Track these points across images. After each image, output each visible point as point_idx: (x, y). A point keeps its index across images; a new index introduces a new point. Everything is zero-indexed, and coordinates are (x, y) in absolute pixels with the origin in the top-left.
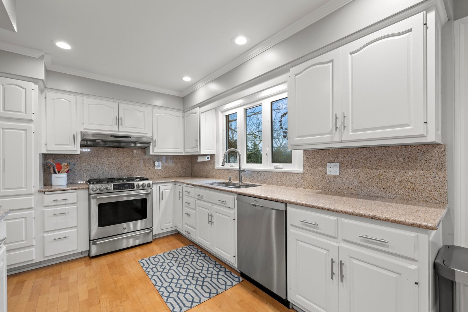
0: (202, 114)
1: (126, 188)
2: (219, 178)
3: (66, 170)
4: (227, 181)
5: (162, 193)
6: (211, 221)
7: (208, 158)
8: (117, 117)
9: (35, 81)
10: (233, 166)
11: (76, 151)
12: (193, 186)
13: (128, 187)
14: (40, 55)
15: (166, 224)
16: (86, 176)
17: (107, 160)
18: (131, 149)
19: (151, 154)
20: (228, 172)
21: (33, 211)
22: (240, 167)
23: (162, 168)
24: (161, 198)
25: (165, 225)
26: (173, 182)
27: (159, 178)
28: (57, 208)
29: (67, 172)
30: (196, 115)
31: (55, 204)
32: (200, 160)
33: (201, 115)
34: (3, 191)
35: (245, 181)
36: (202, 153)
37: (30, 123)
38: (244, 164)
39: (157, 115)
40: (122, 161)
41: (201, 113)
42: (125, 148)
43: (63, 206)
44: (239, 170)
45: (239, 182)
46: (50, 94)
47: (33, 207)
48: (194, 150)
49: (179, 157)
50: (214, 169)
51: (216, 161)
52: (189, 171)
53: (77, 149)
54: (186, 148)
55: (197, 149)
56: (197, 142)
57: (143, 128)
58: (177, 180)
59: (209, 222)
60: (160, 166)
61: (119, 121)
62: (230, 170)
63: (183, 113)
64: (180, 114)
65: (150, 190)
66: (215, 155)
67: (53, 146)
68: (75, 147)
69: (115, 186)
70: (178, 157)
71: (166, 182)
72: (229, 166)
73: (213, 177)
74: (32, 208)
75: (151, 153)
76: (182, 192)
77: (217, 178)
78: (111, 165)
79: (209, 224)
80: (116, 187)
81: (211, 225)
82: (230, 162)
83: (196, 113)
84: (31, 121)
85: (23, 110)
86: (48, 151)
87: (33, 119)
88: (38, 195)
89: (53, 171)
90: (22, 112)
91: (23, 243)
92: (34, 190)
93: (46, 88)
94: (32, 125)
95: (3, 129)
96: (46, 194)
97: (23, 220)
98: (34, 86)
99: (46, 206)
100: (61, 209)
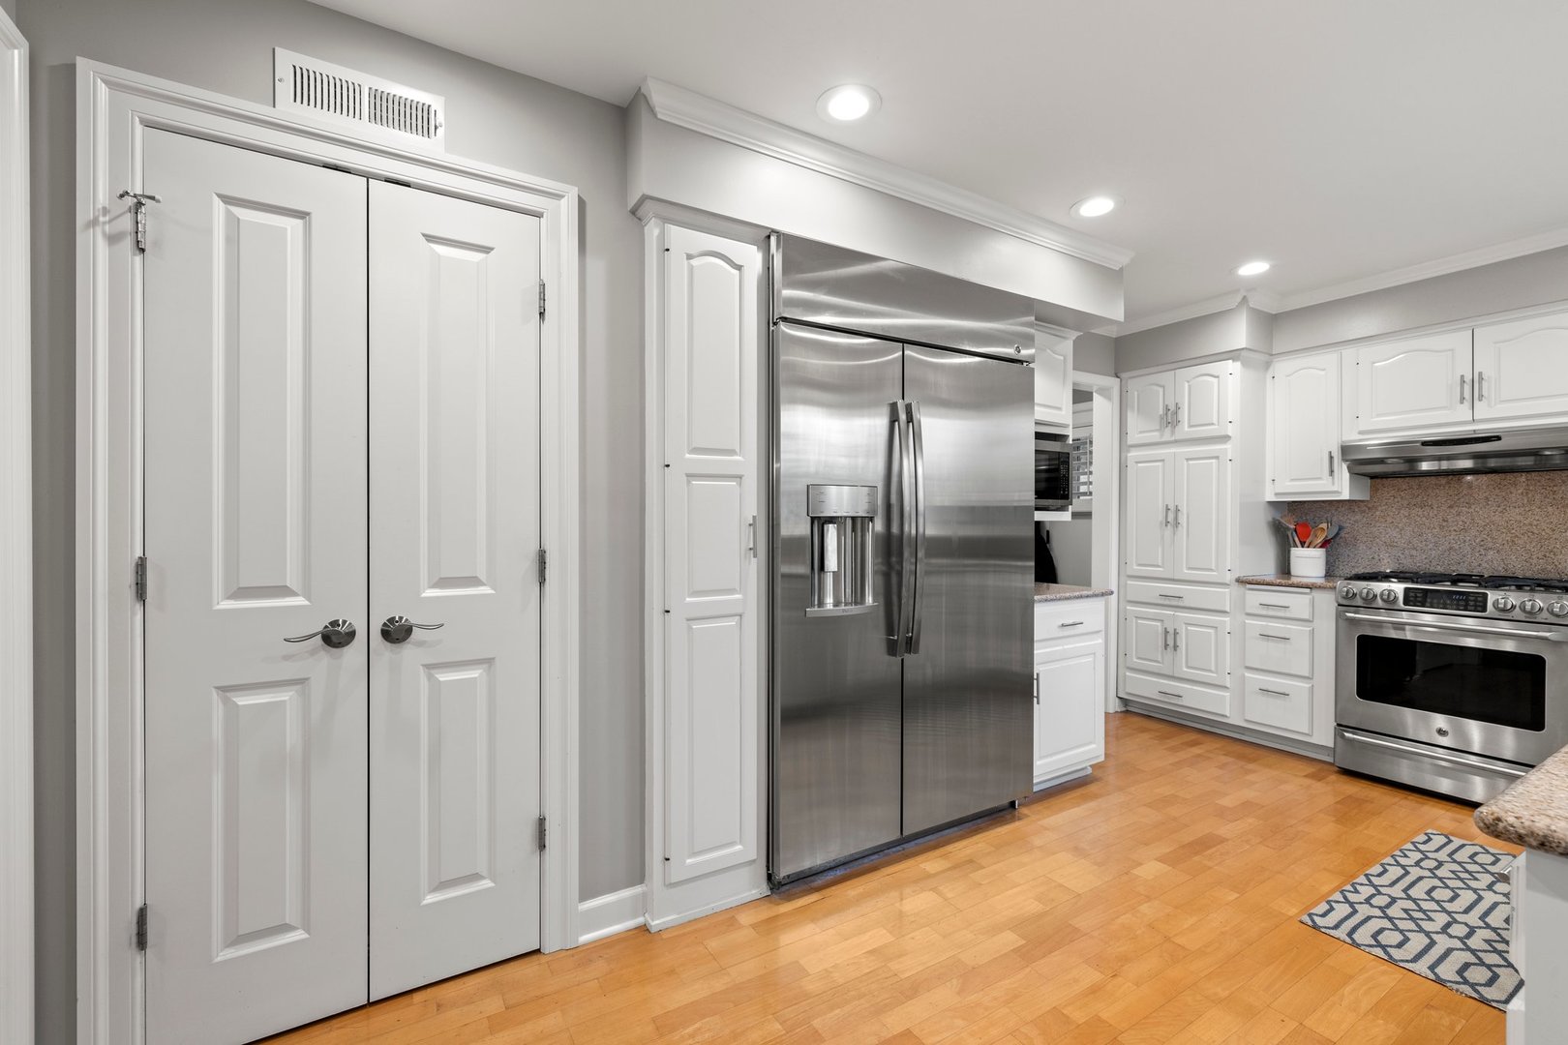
1: (1451, 605)
3: (1320, 540)
8: (1464, 376)
9: (1233, 355)
11: (1338, 491)
13: (1463, 603)
14: (1239, 299)
16: (1386, 561)
17: (1458, 515)
21: (1227, 619)
28: (1268, 624)
29: (1324, 544)
31: (1264, 612)
37: (1225, 442)
42: (1533, 474)
43: (1281, 621)
46: (1282, 367)
47: (1228, 610)
53: (1341, 486)
61: (1472, 388)
67: (1288, 483)
68: (1333, 484)
69: (1411, 594)
74: (1225, 612)
78: (1473, 532)
80: (1416, 597)
84: (1226, 438)
85: (1215, 421)
86: (1276, 494)
87: (1230, 434)
88: (1237, 589)
89: (1292, 542)
90: (1213, 424)
91: (1211, 677)
92: (1229, 577)
93: (1272, 355)
94: (1228, 446)
95: (1187, 460)
96: (1250, 589)
97: (1212, 631)
98: (1232, 367)
99: (1248, 614)
100: (1276, 627)
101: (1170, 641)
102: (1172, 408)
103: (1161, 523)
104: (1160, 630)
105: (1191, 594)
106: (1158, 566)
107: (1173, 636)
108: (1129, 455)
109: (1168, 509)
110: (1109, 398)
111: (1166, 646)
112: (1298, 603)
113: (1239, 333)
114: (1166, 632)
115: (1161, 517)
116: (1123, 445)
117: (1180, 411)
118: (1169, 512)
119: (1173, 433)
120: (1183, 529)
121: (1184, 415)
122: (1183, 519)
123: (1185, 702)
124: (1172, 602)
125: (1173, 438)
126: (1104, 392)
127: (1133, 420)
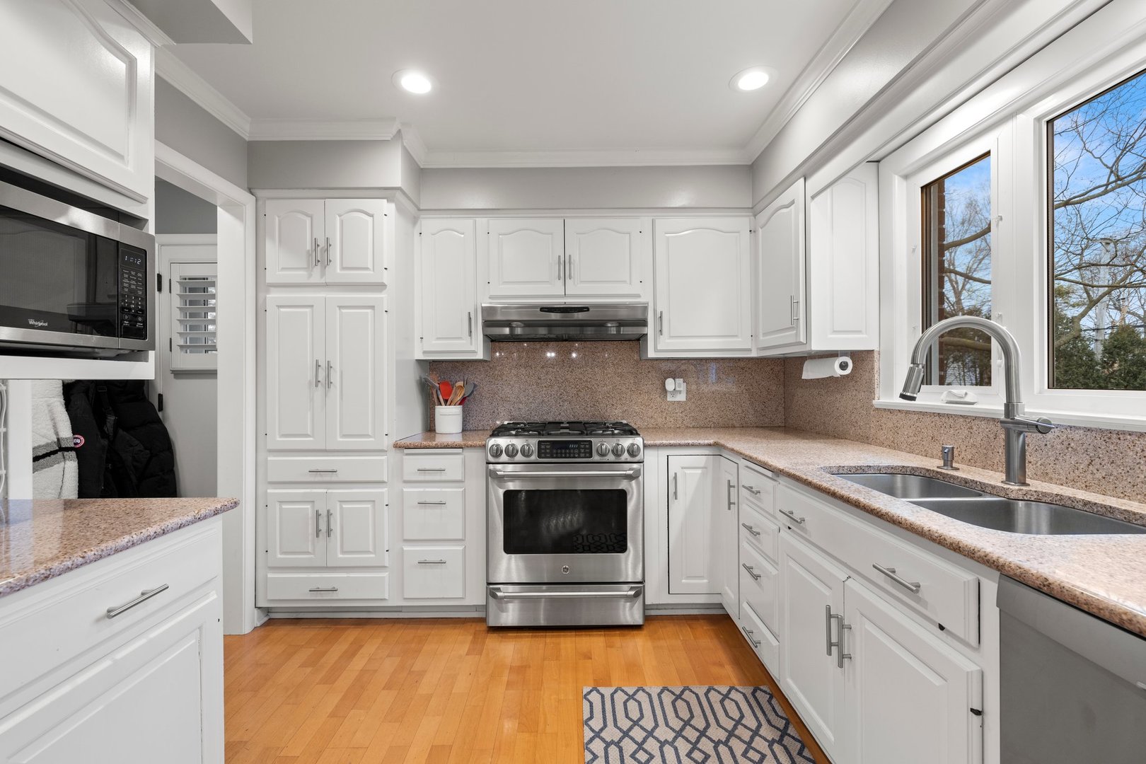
0: (816, 199)
1: (570, 453)
2: (894, 446)
3: (459, 398)
4: (934, 464)
5: (675, 478)
6: (840, 645)
7: (843, 366)
8: (559, 257)
9: (387, 193)
10: (967, 399)
11: (474, 352)
12: (770, 474)
13: (576, 451)
14: (394, 131)
15: (688, 578)
16: (502, 414)
18: (603, 343)
19: (649, 356)
20: (939, 423)
21: (385, 490)
22: (1010, 407)
23: (688, 399)
24: (671, 495)
25: (683, 581)
26: (710, 445)
27: (679, 427)
28: (427, 490)
29: (462, 402)
30: (796, 213)
31: (422, 478)
32: (811, 372)
33: (813, 206)
34: (341, 440)
35: (1045, 476)
36: (817, 345)
37: (381, 291)
38: (1036, 390)
39: (668, 238)
40: (581, 376)
41: (813, 197)
43: (436, 485)
44: (1002, 422)
45: (1004, 477)
46: (430, 224)
47: (386, 480)
48: (788, 337)
49: (742, 364)
50: (868, 406)
51: (879, 378)
52: (777, 410)
53: (475, 348)
54: (761, 334)
55: (797, 335)
56: (798, 307)
57: (628, 282)
58: (722, 442)
59: (830, 645)
60: (680, 392)
61: (564, 268)
62: (949, 416)
63: (752, 218)
64: (742, 223)
65: (635, 466)
66: (876, 355)
67: (434, 342)
68: (471, 344)
69: (543, 447)
70: (739, 364)
71: (687, 445)
72: (944, 396)
73: (864, 439)
74: (383, 482)
75: (651, 354)
76: (736, 485)
77: (881, 444)
79: (829, 653)
80: (546, 449)
81: (841, 665)
82: (947, 381)
83: (793, 202)
84: (381, 286)
85: (370, 266)
86: (425, 352)
87: (385, 281)
88: (395, 455)
89: (436, 401)
90: (367, 269)
91: (369, 558)
92: (387, 443)
93: (419, 210)
94: (383, 295)
95: (340, 307)
96: (407, 454)
97: (369, 506)
98: (385, 207)
99: (405, 482)
100: (432, 492)
101: (323, 526)
102: (322, 243)
103: (310, 383)
104: (311, 514)
105: (345, 466)
106: (307, 436)
107: (325, 519)
108: (268, 296)
109: (318, 366)
110: (239, 216)
111: (318, 531)
112: (452, 463)
113: (392, 171)
114: (318, 515)
115: (310, 375)
116: (261, 285)
117: (331, 249)
118: (320, 369)
119: (323, 274)
120: (335, 391)
121: (336, 253)
122: (335, 378)
123: (340, 595)
124: (324, 477)
125: (323, 281)
126: (233, 208)
127: (272, 250)
